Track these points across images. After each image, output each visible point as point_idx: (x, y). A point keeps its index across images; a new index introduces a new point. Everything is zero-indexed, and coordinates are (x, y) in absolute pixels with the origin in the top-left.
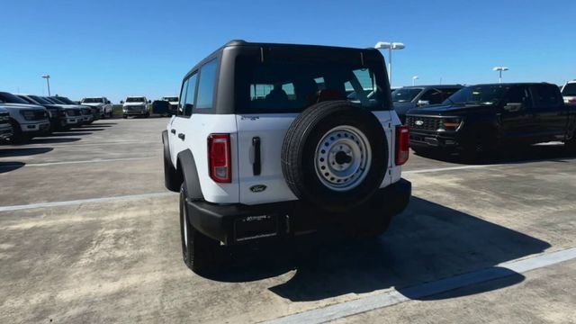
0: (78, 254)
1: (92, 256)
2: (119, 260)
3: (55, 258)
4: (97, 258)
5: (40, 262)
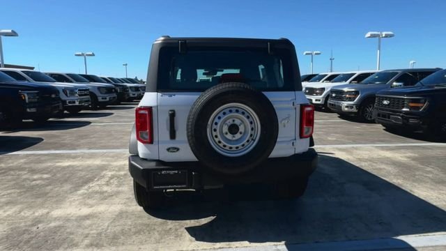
0: (82, 186)
1: (90, 187)
2: (102, 193)
3: (67, 187)
4: (90, 190)
5: (56, 189)
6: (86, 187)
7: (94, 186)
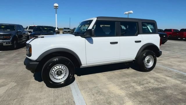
6: (160, 86)
7: (156, 85)
